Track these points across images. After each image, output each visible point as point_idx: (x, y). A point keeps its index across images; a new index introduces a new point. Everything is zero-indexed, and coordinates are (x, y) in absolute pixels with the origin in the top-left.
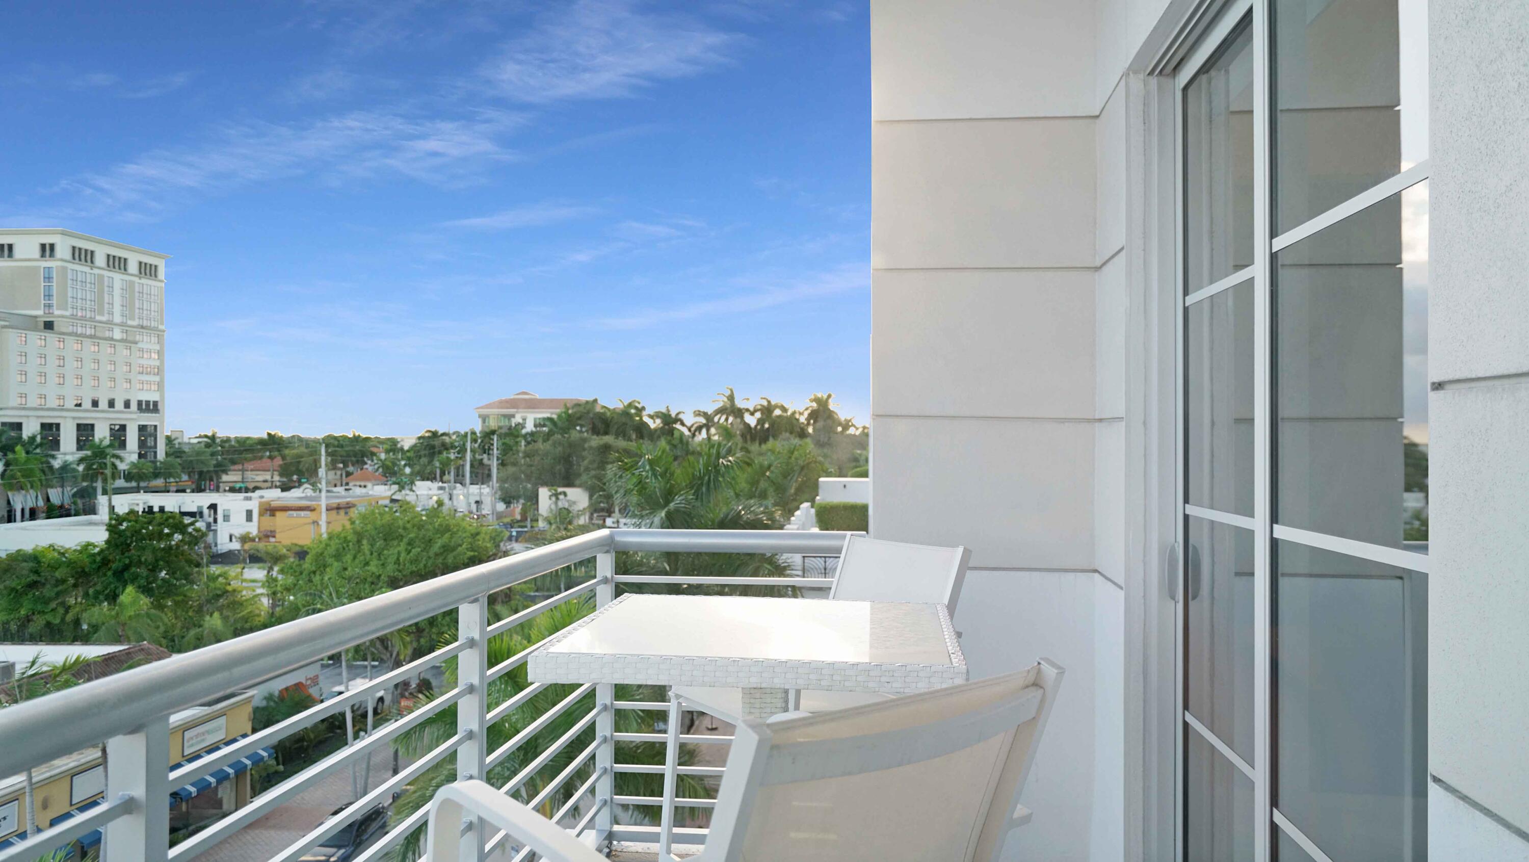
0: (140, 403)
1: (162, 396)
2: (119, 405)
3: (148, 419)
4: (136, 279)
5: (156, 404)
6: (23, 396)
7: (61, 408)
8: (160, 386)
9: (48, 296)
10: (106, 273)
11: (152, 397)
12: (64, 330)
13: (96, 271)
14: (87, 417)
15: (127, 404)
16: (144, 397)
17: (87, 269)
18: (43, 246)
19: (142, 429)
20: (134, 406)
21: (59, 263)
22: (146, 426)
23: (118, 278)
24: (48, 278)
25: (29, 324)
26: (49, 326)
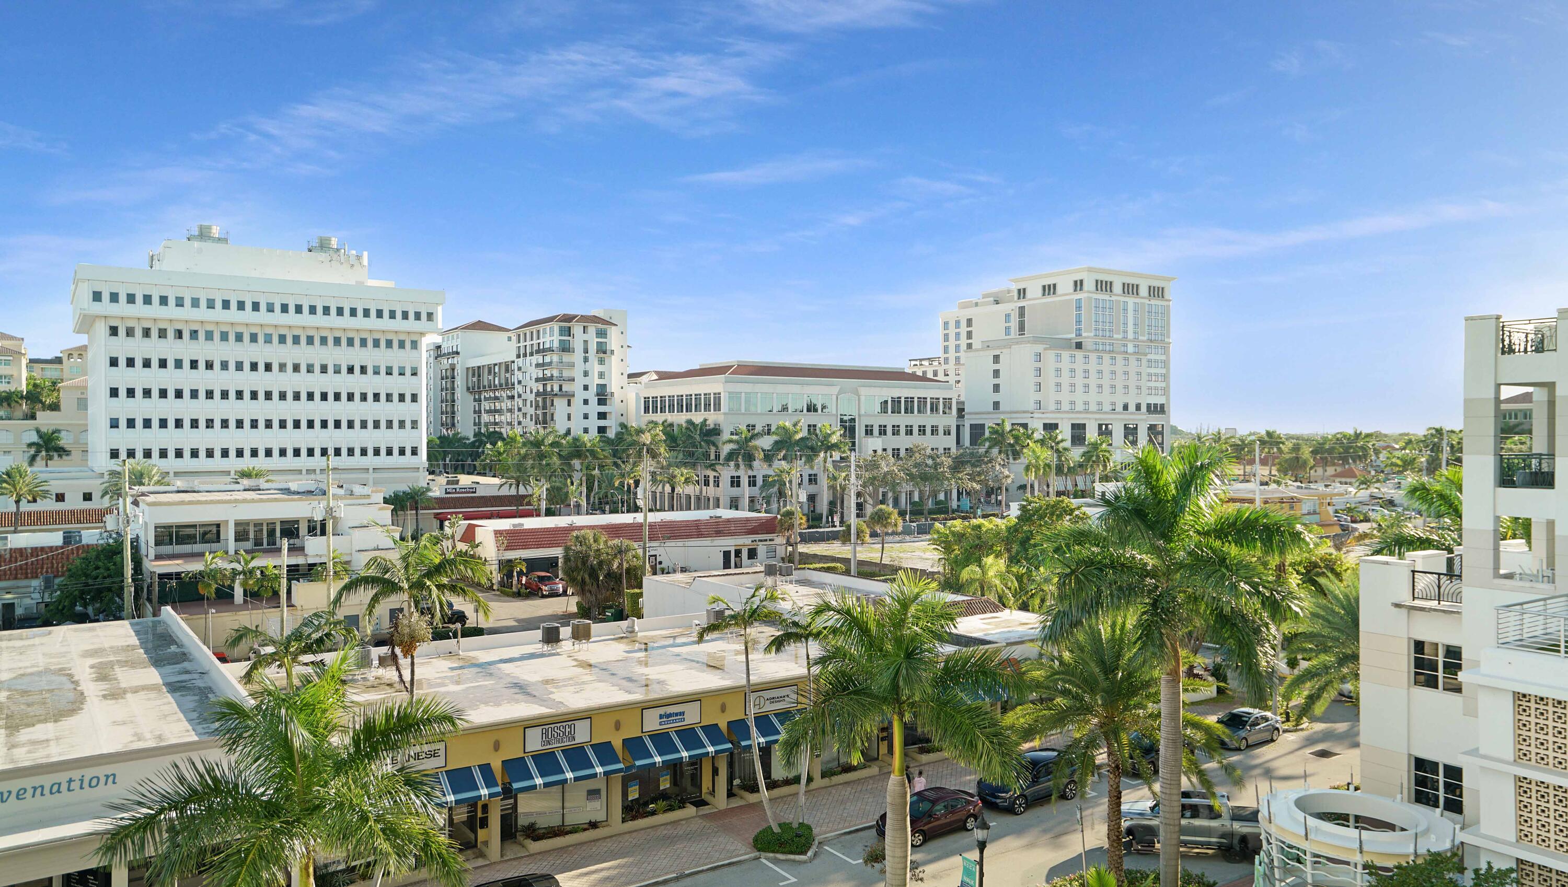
0: (1149, 406)
1: (1168, 399)
2: (1132, 408)
3: (1155, 419)
4: (1147, 302)
5: (1162, 406)
6: (1058, 403)
7: (1086, 411)
8: (1166, 391)
9: (1079, 322)
10: (1122, 299)
11: (1159, 400)
12: (1089, 348)
13: (1114, 298)
14: (1105, 419)
15: (1138, 407)
16: (1153, 400)
17: (1106, 297)
18: (1076, 282)
19: (1152, 428)
20: (1144, 408)
21: (1086, 295)
22: (1155, 425)
23: (1131, 301)
24: (1079, 308)
25: (1065, 344)
26: (1079, 346)
